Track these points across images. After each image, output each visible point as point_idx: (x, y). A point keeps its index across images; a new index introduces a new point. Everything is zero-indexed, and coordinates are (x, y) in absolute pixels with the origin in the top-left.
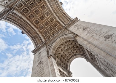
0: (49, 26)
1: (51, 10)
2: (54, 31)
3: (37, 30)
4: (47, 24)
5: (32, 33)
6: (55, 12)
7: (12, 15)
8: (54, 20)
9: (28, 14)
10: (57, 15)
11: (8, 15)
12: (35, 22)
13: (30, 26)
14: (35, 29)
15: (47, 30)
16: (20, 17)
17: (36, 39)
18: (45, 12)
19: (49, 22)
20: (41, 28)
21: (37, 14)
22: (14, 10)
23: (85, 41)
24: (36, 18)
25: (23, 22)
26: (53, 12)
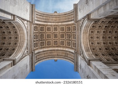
0: (65, 35)
1: (54, 24)
2: (73, 35)
3: (62, 49)
4: (62, 36)
5: (61, 54)
6: (58, 22)
7: (38, 55)
8: (63, 28)
9: (46, 44)
10: (62, 22)
11: (37, 58)
12: (54, 44)
13: (54, 50)
14: (59, 49)
15: (67, 40)
16: (44, 51)
17: (68, 56)
18: (52, 30)
19: (63, 33)
20: (62, 43)
21: (50, 37)
22: (34, 51)
23: (100, 10)
24: (52, 41)
25: (48, 53)
26: (57, 24)
